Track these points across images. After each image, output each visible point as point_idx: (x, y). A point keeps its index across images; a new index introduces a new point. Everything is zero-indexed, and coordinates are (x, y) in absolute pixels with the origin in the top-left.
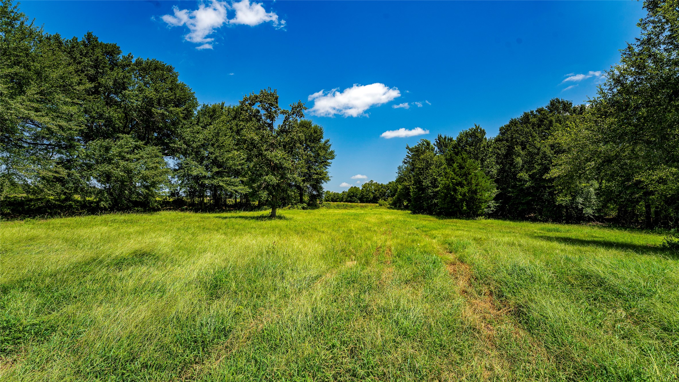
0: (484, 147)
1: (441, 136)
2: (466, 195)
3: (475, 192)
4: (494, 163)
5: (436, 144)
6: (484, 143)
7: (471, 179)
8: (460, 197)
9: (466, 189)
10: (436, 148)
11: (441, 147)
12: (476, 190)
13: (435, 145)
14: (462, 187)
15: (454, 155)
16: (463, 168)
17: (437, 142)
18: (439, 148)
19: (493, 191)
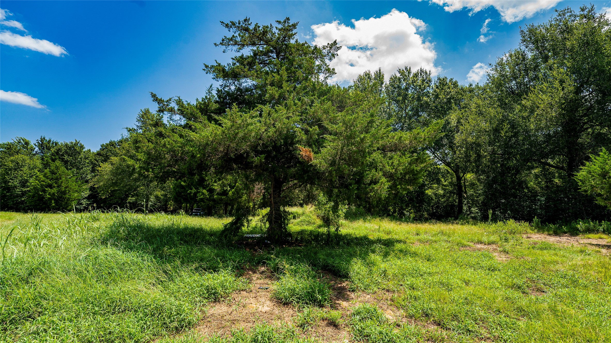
0: (81, 158)
1: (44, 138)
2: (55, 195)
3: (64, 193)
4: (89, 171)
5: (37, 144)
6: (82, 155)
7: (62, 182)
8: (48, 196)
9: (54, 190)
10: (37, 149)
11: (43, 149)
12: (65, 191)
13: (36, 146)
14: (51, 188)
15: (50, 161)
16: (55, 174)
17: (38, 142)
18: (40, 149)
19: (86, 193)
